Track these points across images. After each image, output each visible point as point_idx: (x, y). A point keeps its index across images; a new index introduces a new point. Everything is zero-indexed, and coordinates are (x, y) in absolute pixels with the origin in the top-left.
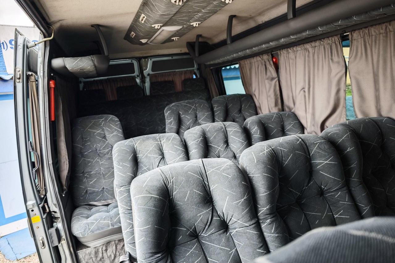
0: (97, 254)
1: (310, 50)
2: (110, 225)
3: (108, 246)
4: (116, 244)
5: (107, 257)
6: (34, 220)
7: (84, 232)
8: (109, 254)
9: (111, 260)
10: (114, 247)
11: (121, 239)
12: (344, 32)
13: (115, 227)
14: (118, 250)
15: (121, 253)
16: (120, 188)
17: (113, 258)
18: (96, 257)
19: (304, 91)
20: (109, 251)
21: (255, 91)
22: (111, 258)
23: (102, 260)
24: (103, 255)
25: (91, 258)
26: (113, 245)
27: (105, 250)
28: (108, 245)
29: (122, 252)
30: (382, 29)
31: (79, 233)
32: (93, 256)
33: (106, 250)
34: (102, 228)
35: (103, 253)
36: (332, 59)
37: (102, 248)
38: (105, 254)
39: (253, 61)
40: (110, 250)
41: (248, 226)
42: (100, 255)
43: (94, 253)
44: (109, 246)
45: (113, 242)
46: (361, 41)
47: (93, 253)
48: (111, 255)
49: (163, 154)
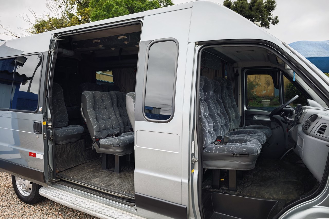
2: (73, 132)
3: (67, 145)
7: (62, 134)
8: (67, 149)
10: (70, 146)
11: (73, 142)
13: (74, 134)
14: (71, 148)
16: (91, 110)
17: (69, 152)
21: (123, 83)
23: (64, 152)
24: (65, 150)
29: (73, 149)
33: (66, 147)
34: (69, 133)
35: (65, 149)
39: (122, 70)
40: (68, 147)
45: (70, 143)
48: (68, 150)
49: (102, 100)
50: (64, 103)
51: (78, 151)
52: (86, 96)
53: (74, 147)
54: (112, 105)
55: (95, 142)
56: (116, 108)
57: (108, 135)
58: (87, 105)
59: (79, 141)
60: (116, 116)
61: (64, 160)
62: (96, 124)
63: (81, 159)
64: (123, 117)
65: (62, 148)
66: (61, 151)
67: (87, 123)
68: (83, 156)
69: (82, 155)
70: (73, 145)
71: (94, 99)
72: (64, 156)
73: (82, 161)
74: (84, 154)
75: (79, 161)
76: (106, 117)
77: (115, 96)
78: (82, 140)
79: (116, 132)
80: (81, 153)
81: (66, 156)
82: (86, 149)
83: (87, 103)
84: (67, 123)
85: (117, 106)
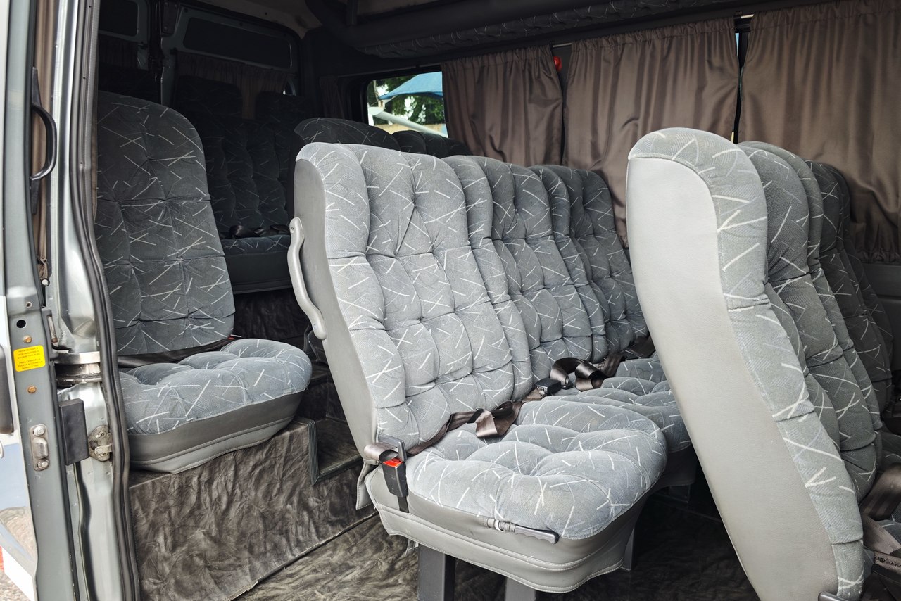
0: (185, 493)
1: (658, 43)
2: (244, 395)
3: (215, 468)
4: (236, 463)
5: (208, 505)
6: (20, 360)
7: (170, 415)
8: (215, 494)
9: (219, 513)
10: (231, 473)
11: (250, 448)
12: (740, 13)
13: (255, 403)
14: (241, 480)
15: (246, 488)
16: (349, 262)
17: (224, 507)
18: (181, 504)
19: (636, 125)
20: (218, 484)
21: (491, 129)
22: (220, 506)
23: (197, 512)
24: (198, 498)
25: (168, 507)
26: (230, 467)
27: (206, 482)
28: (217, 465)
29: (249, 486)
30: (821, 13)
31: (155, 418)
32: (171, 503)
33: (210, 482)
34: (224, 404)
35: (199, 492)
36: (710, 62)
37: (200, 477)
38: (205, 495)
39: (492, 62)
40: (218, 482)
41: (805, 275)
42: (193, 498)
43: (176, 493)
44: (219, 470)
45: (231, 457)
46: (775, 32)
47: (174, 490)
48: (219, 498)
49: (415, 199)
50: (211, 216)
51: (280, 491)
52: (321, 174)
53: (257, 471)
54: (469, 231)
55: (372, 468)
56: (486, 246)
57: (453, 417)
58: (326, 227)
59: (287, 434)
60: (488, 294)
61: (197, 560)
62: (386, 355)
63: (300, 528)
64: (520, 297)
65: (183, 491)
66: (173, 511)
67: (324, 343)
68: (305, 513)
69: (304, 505)
70: (252, 464)
71: (371, 195)
72: (199, 535)
73: (301, 538)
74: (312, 502)
75: (284, 541)
76: (436, 303)
77: (483, 180)
78: (301, 429)
79: (491, 394)
80: (295, 499)
81: (208, 534)
82: (323, 472)
83: (327, 220)
84: (227, 325)
85: (493, 238)
